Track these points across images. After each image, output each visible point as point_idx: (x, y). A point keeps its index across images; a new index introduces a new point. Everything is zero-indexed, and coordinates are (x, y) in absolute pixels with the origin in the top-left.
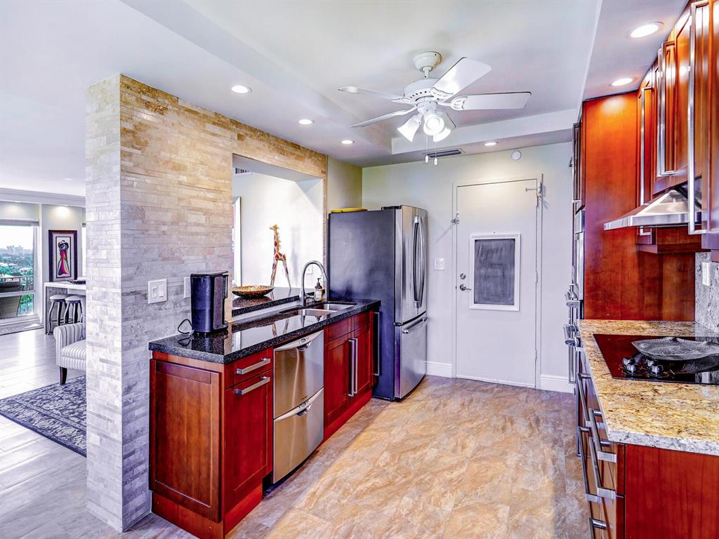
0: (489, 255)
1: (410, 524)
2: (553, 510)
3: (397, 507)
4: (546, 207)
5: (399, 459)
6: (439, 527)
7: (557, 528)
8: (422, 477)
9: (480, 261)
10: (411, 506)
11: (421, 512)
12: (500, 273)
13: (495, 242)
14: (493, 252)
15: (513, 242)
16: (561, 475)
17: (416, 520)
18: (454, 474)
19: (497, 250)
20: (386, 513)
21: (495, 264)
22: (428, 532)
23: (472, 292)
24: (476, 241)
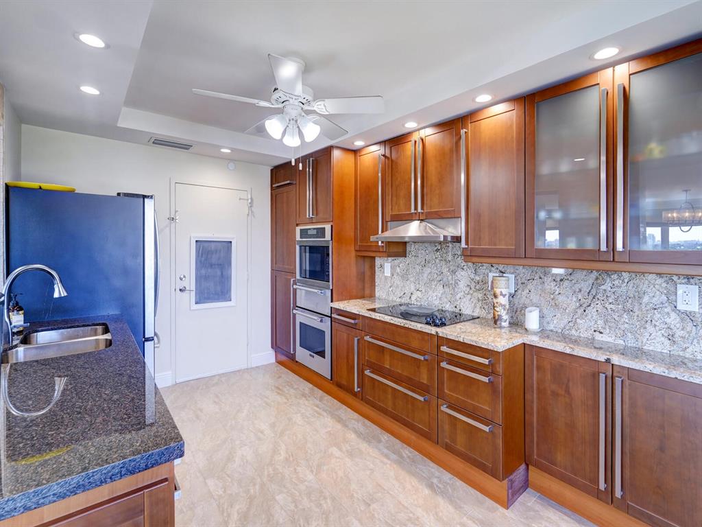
0: (209, 256)
1: (306, 509)
2: (351, 432)
3: (282, 508)
4: (254, 216)
5: (228, 476)
6: (323, 492)
7: (364, 439)
8: (266, 473)
9: (201, 261)
10: (290, 499)
11: (300, 495)
12: (219, 273)
13: (215, 244)
14: (212, 253)
15: (229, 244)
16: (330, 412)
17: (306, 503)
18: (282, 453)
19: (216, 251)
20: (281, 521)
21: (215, 265)
22: (322, 502)
23: (193, 294)
24: (196, 241)
